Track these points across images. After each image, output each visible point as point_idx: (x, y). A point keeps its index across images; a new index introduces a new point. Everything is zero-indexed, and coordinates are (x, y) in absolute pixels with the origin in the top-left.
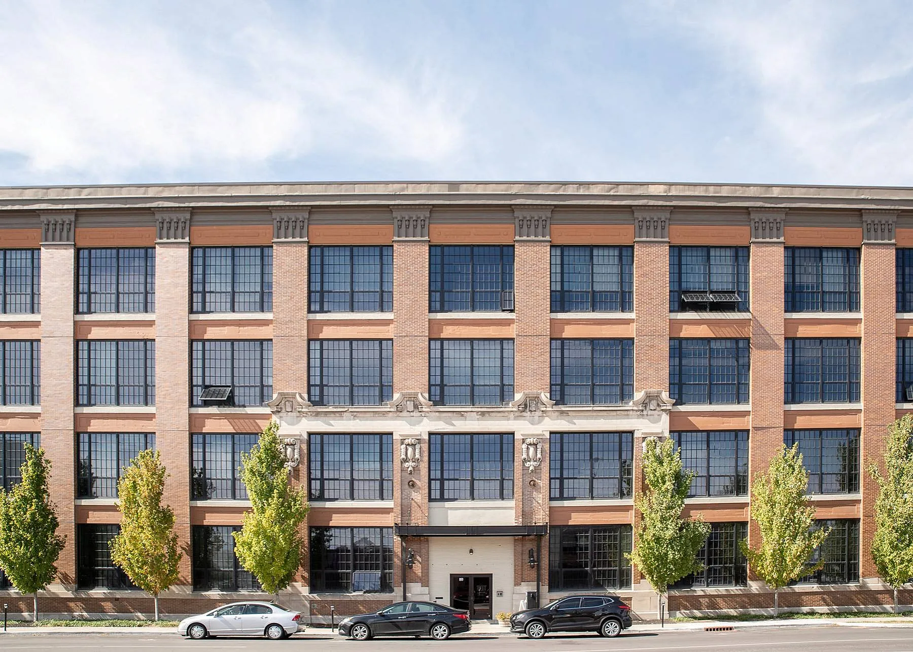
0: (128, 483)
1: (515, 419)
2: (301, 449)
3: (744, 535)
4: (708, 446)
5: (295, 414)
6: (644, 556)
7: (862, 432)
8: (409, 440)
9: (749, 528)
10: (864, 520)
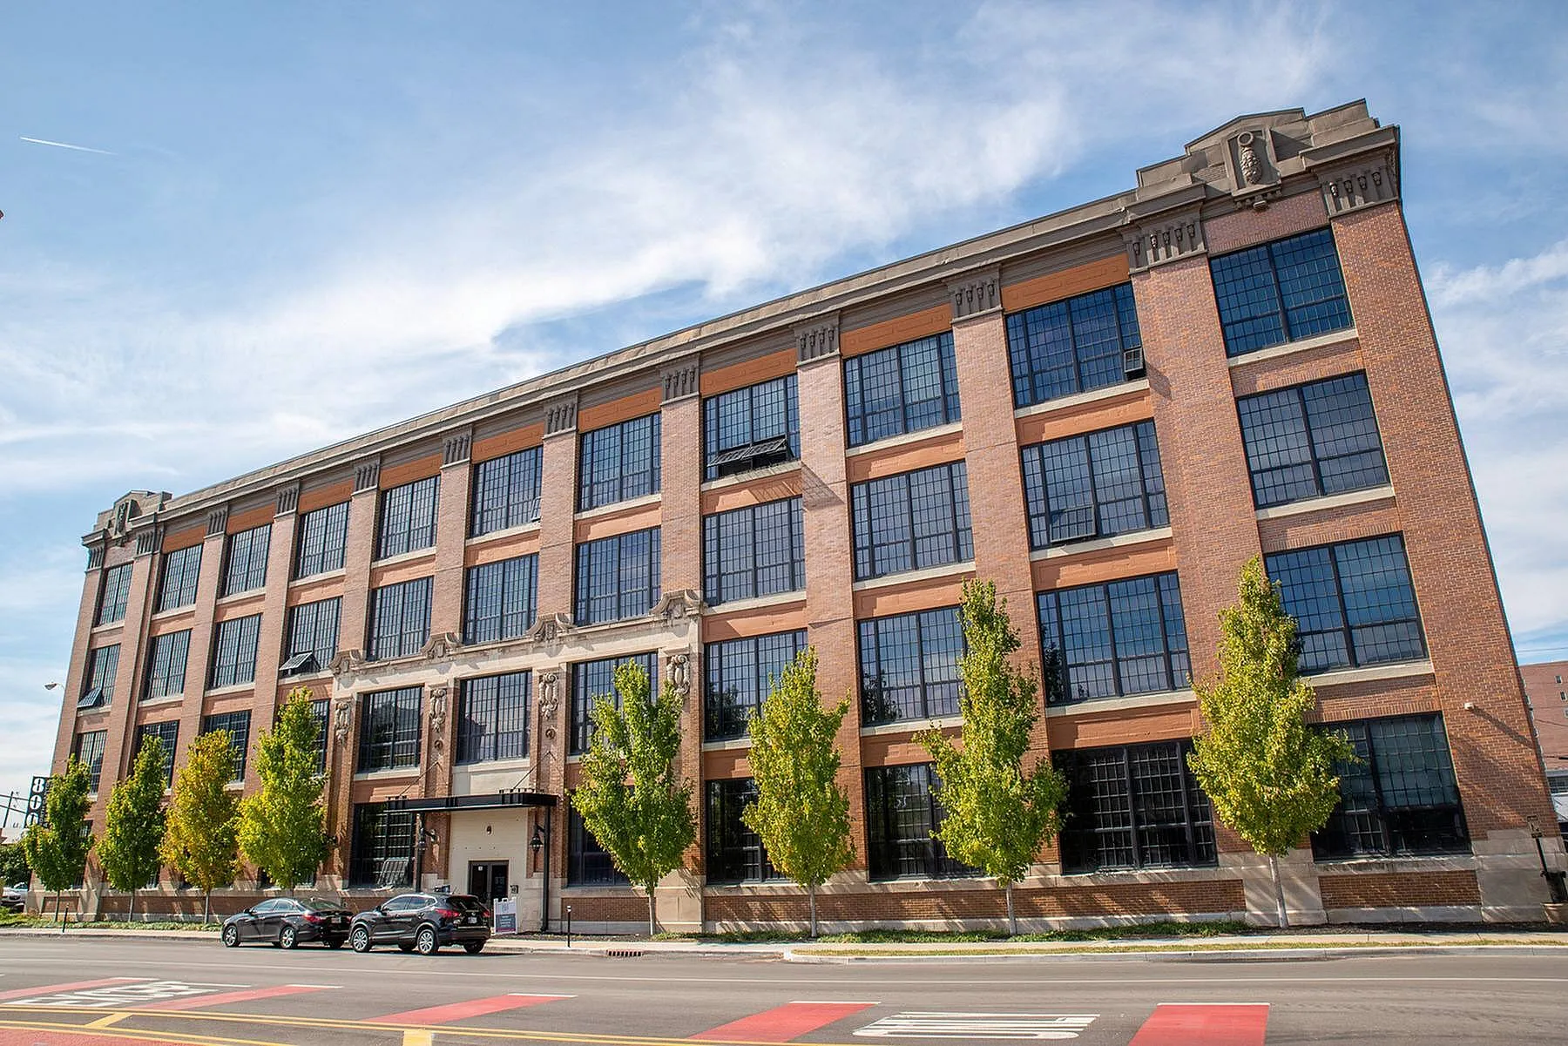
1: (533, 652)
2: (351, 712)
5: (349, 674)
8: (436, 691)
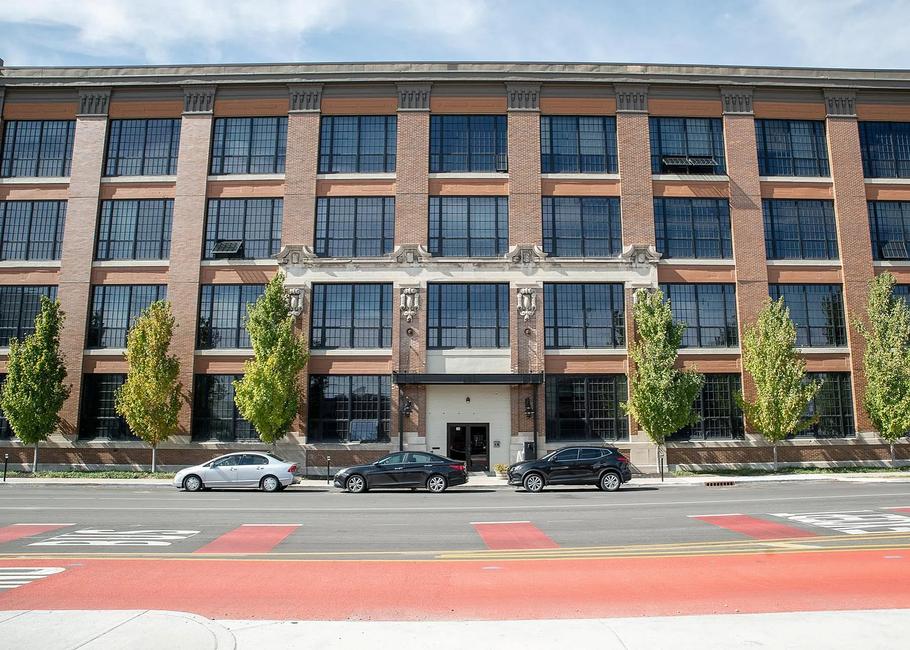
0: (137, 333)
1: (509, 270)
2: (304, 298)
3: (738, 386)
4: (697, 298)
5: (300, 266)
6: (640, 406)
7: (844, 287)
8: (409, 290)
9: (742, 380)
10: (854, 374)
